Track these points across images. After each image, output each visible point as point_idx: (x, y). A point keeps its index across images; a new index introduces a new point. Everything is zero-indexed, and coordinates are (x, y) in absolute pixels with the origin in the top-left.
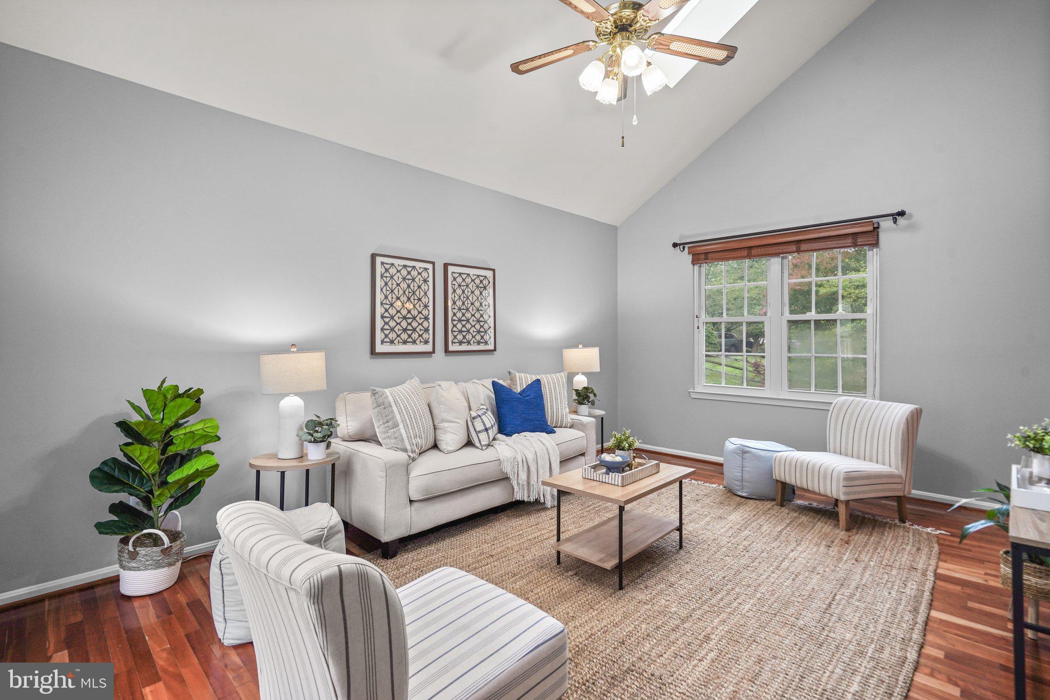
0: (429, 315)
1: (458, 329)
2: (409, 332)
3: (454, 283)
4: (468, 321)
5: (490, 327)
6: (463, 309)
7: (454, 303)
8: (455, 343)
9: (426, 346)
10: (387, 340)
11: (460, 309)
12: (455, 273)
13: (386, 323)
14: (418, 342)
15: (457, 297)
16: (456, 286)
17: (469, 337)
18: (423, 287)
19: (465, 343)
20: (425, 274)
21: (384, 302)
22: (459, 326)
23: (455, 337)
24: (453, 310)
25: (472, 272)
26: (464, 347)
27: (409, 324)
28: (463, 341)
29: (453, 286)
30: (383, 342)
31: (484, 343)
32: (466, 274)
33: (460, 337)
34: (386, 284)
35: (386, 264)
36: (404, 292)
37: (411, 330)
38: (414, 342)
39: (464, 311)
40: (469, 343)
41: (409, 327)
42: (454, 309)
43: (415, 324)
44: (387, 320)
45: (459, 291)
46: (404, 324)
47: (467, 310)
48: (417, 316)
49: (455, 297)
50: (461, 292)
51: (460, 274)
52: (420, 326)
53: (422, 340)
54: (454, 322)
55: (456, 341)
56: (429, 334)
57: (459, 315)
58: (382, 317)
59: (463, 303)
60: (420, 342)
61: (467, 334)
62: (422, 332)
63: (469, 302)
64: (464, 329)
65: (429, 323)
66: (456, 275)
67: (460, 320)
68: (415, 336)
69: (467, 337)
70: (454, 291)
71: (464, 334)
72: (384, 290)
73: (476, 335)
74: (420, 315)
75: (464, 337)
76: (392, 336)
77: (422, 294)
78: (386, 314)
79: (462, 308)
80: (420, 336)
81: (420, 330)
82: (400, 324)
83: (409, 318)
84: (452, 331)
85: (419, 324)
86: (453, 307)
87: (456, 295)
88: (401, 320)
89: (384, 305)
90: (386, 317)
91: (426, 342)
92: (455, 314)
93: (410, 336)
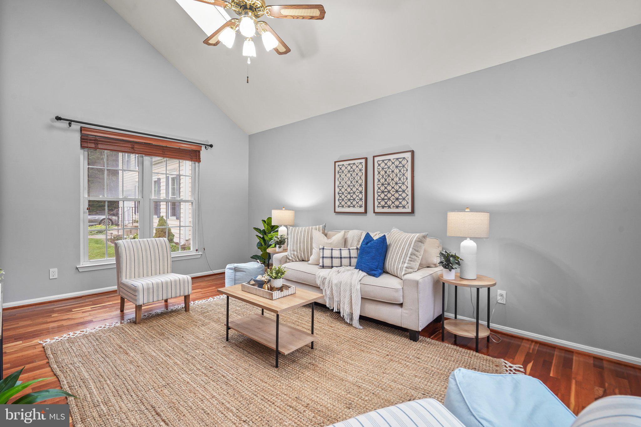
0: (362, 190)
1: (381, 198)
2: (352, 201)
3: (379, 167)
4: (389, 192)
5: (407, 195)
6: (386, 184)
7: (379, 181)
8: (379, 207)
9: (360, 209)
10: (341, 205)
11: (383, 184)
12: (379, 161)
13: (340, 197)
14: (356, 206)
15: (381, 177)
16: (380, 169)
17: (389, 203)
18: (359, 174)
19: (386, 207)
20: (360, 167)
21: (339, 186)
22: (382, 196)
23: (379, 203)
24: (378, 186)
25: (391, 157)
26: (386, 210)
27: (351, 196)
28: (385, 205)
29: (378, 170)
30: (339, 206)
31: (401, 207)
32: (387, 160)
33: (383, 203)
34: (340, 176)
35: (340, 165)
36: (349, 179)
37: (353, 200)
38: (354, 206)
39: (386, 186)
40: (389, 207)
41: (352, 198)
42: (379, 184)
43: (354, 196)
44: (340, 195)
45: (382, 173)
46: (349, 196)
47: (389, 184)
48: (355, 192)
49: (379, 177)
50: (384, 172)
51: (383, 161)
52: (357, 197)
53: (358, 205)
54: (378, 193)
55: (380, 206)
56: (362, 202)
57: (382, 188)
58: (339, 193)
59: (386, 180)
60: (357, 206)
61: (388, 201)
62: (359, 200)
63: (390, 179)
64: (386, 198)
65: (362, 195)
66: (380, 162)
67: (383, 192)
68: (354, 203)
69: (388, 203)
70: (379, 173)
71: (386, 201)
72: (339, 179)
73: (395, 201)
74: (357, 191)
75: (386, 203)
76: (343, 203)
77: (359, 178)
78: (340, 192)
79: (384, 184)
80: (357, 203)
81: (358, 199)
82: (346, 196)
83: (351, 193)
84: (377, 199)
85: (357, 196)
86: (378, 183)
87: (380, 175)
88: (347, 194)
89: (339, 187)
90: (340, 193)
91: (361, 206)
92: (379, 188)
93: (352, 203)
